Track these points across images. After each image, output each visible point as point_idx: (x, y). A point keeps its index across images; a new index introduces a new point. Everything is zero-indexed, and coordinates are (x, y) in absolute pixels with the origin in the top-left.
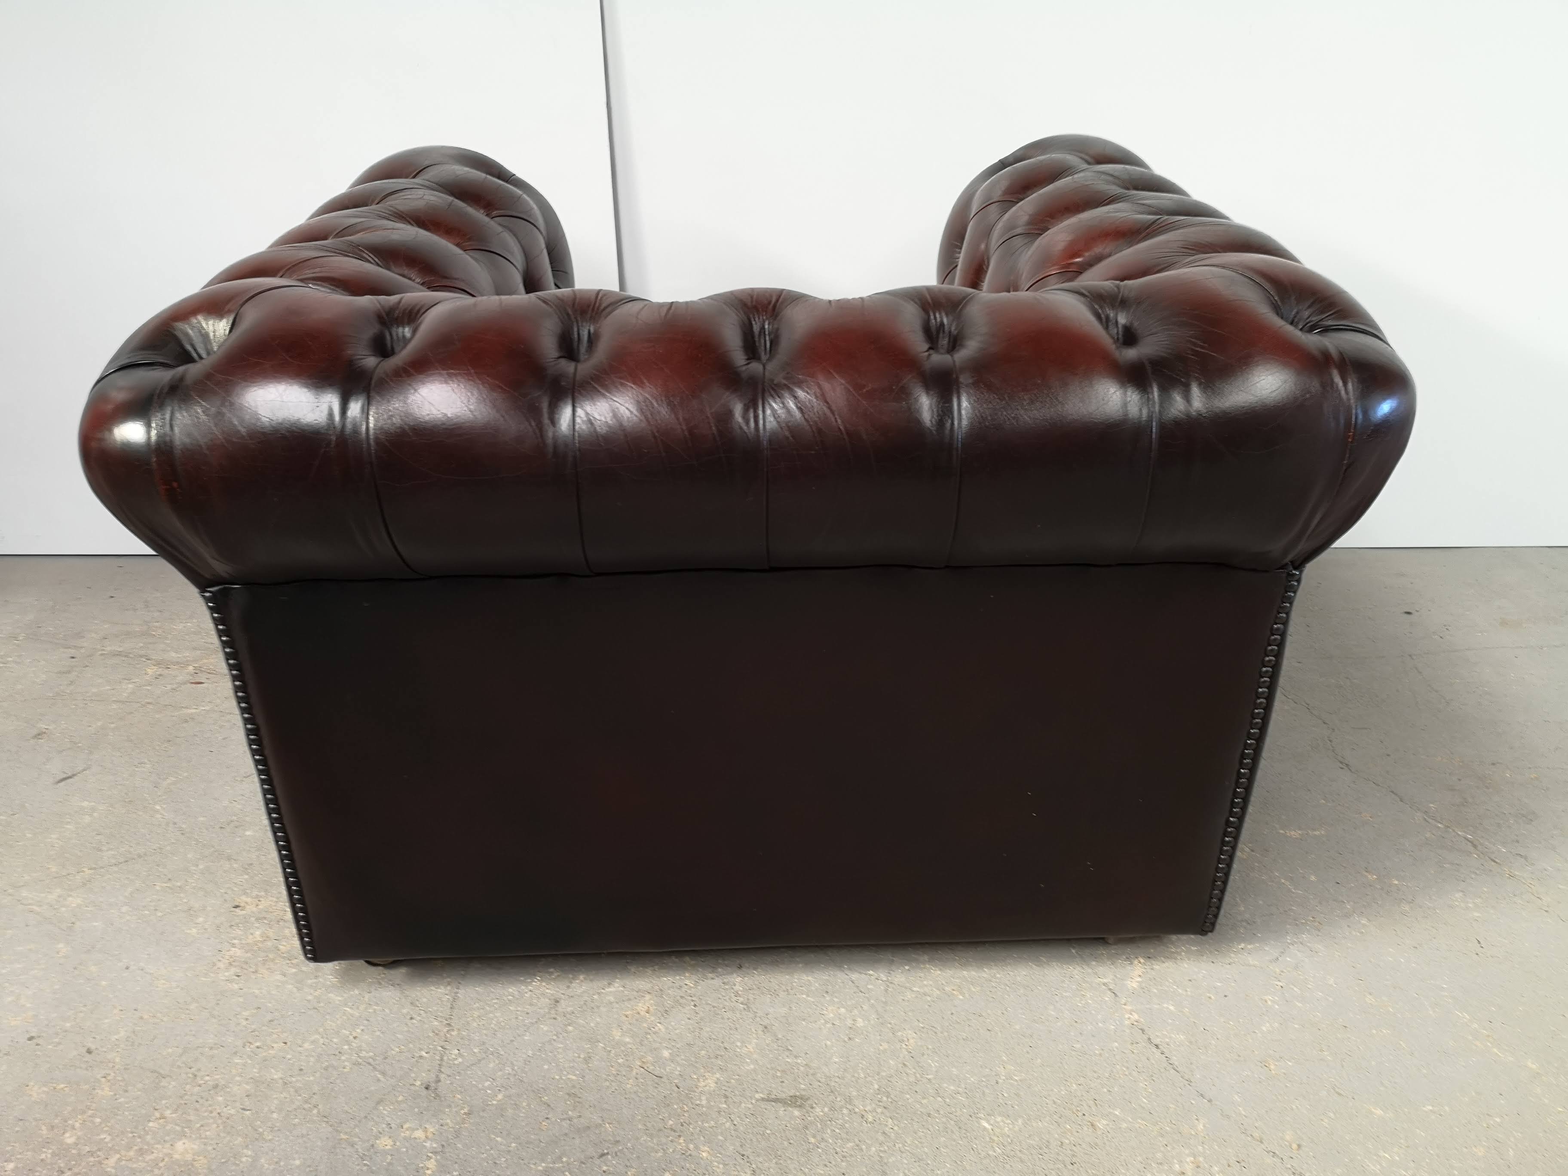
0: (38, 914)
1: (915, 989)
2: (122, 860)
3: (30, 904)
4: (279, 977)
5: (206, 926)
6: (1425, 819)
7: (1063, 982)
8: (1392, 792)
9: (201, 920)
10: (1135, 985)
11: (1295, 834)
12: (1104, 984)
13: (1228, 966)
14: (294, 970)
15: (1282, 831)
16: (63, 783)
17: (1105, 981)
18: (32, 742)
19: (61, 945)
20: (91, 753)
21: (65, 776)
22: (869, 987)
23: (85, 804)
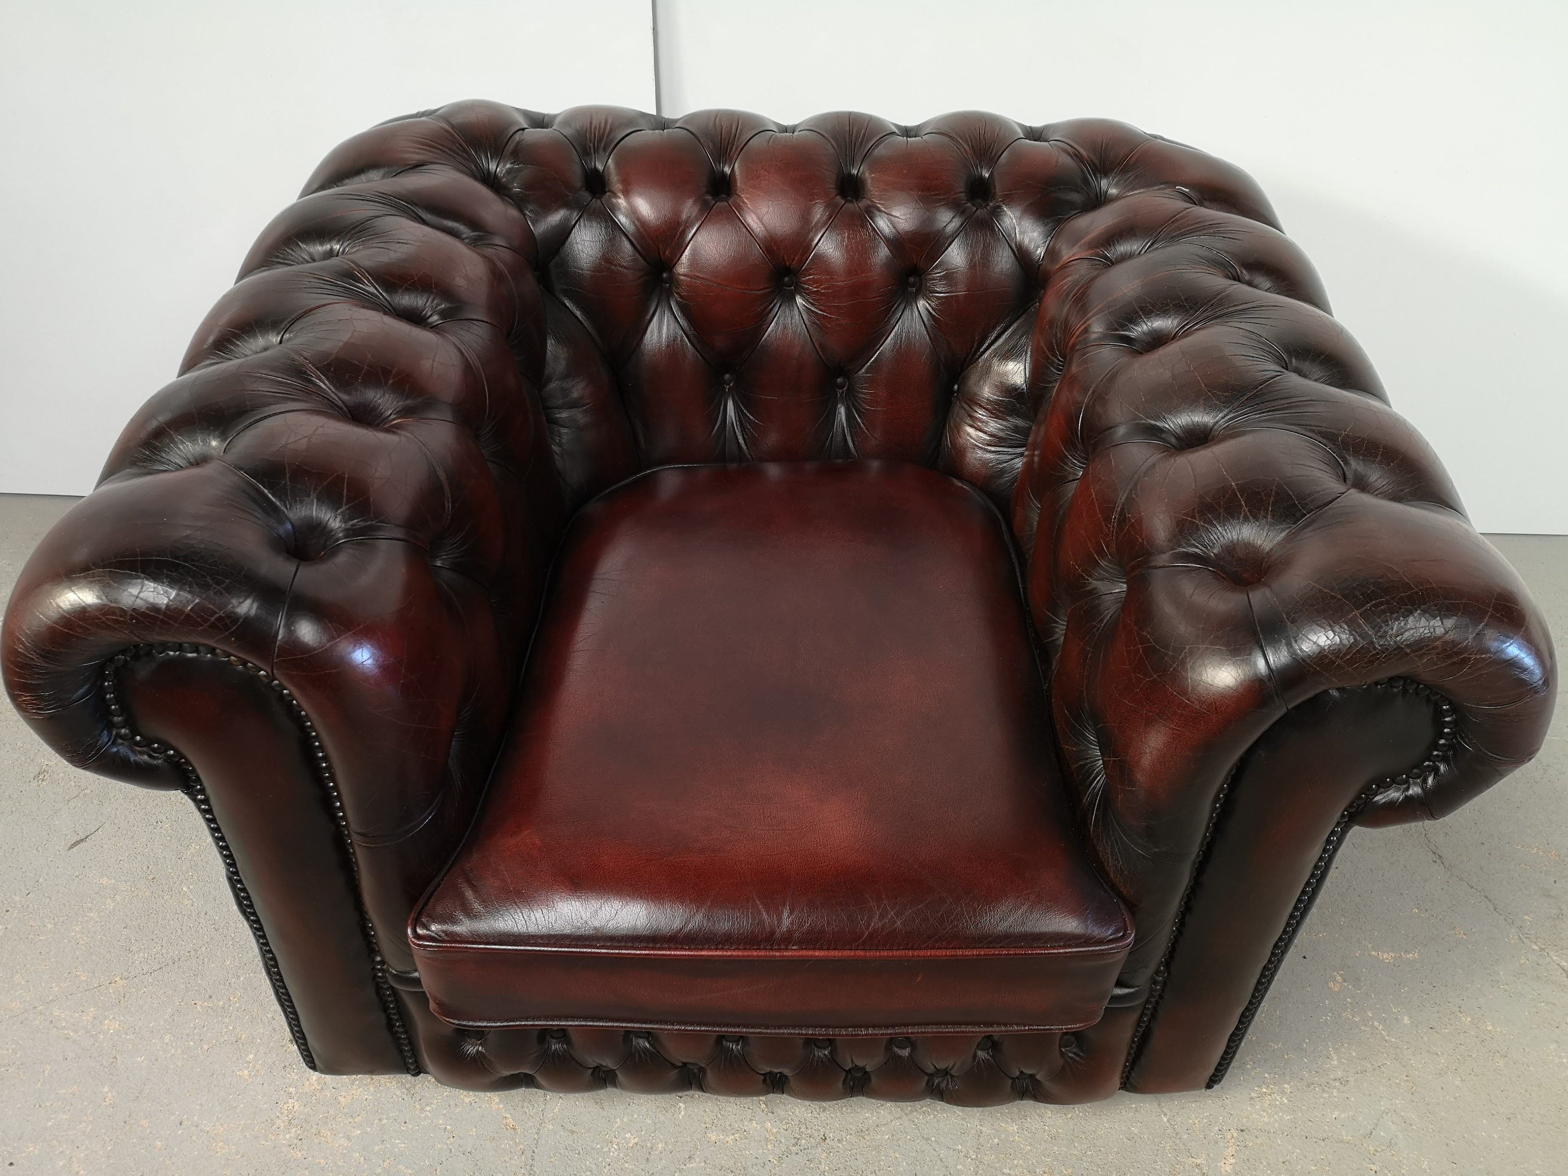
0: (74, 1042)
1: (1005, 1171)
2: (156, 967)
3: (64, 1028)
4: (343, 1142)
5: (258, 1067)
6: (1520, 938)
7: (1155, 1162)
8: (1486, 897)
9: (251, 1056)
10: (1229, 1168)
11: (1387, 957)
12: (1197, 1166)
13: (1322, 1143)
14: (359, 1132)
15: (1373, 953)
16: (75, 849)
17: (1199, 1161)
18: (34, 784)
19: (106, 1089)
20: (101, 803)
21: (77, 838)
22: (959, 1167)
23: (105, 881)
